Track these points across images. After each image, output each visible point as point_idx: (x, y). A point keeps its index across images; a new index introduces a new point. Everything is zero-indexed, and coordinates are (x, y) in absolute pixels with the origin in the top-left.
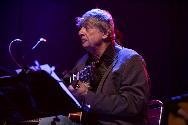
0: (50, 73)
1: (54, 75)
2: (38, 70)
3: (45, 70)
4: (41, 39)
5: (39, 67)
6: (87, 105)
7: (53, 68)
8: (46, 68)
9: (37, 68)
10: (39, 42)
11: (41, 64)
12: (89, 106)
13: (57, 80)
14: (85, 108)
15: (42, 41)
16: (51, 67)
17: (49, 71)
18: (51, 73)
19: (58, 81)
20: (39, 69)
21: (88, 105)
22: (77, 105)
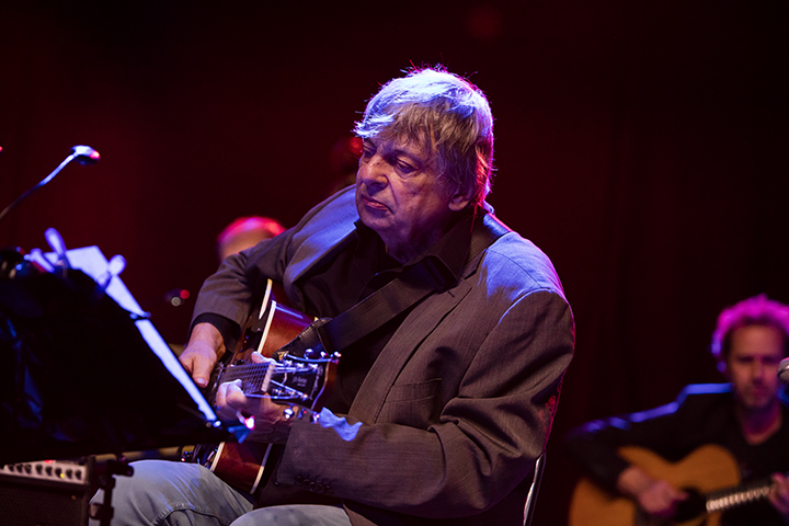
0: (102, 281)
1: (120, 293)
2: (56, 268)
3: (87, 269)
4: (81, 150)
5: (63, 257)
6: (242, 419)
7: (117, 264)
8: (89, 260)
9: (53, 257)
10: (70, 158)
11: (71, 243)
12: (250, 423)
13: (129, 313)
14: (231, 430)
15: (81, 156)
16: (109, 258)
17: (102, 276)
18: (108, 282)
19: (133, 316)
20: (60, 263)
21: (247, 417)
22: (203, 414)
